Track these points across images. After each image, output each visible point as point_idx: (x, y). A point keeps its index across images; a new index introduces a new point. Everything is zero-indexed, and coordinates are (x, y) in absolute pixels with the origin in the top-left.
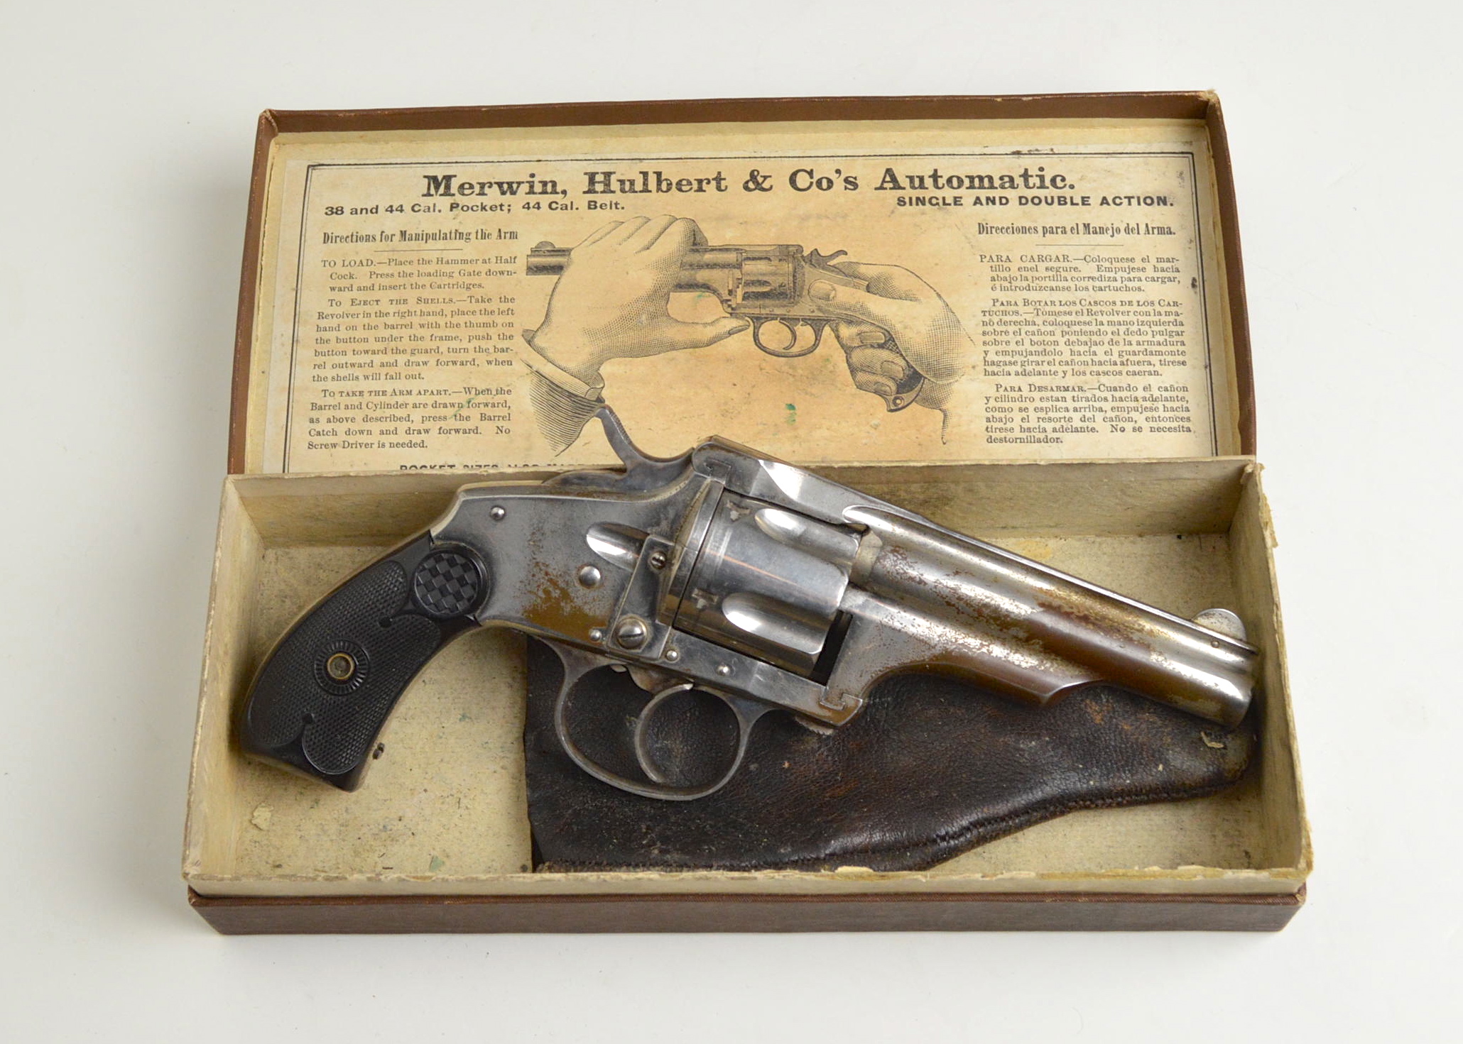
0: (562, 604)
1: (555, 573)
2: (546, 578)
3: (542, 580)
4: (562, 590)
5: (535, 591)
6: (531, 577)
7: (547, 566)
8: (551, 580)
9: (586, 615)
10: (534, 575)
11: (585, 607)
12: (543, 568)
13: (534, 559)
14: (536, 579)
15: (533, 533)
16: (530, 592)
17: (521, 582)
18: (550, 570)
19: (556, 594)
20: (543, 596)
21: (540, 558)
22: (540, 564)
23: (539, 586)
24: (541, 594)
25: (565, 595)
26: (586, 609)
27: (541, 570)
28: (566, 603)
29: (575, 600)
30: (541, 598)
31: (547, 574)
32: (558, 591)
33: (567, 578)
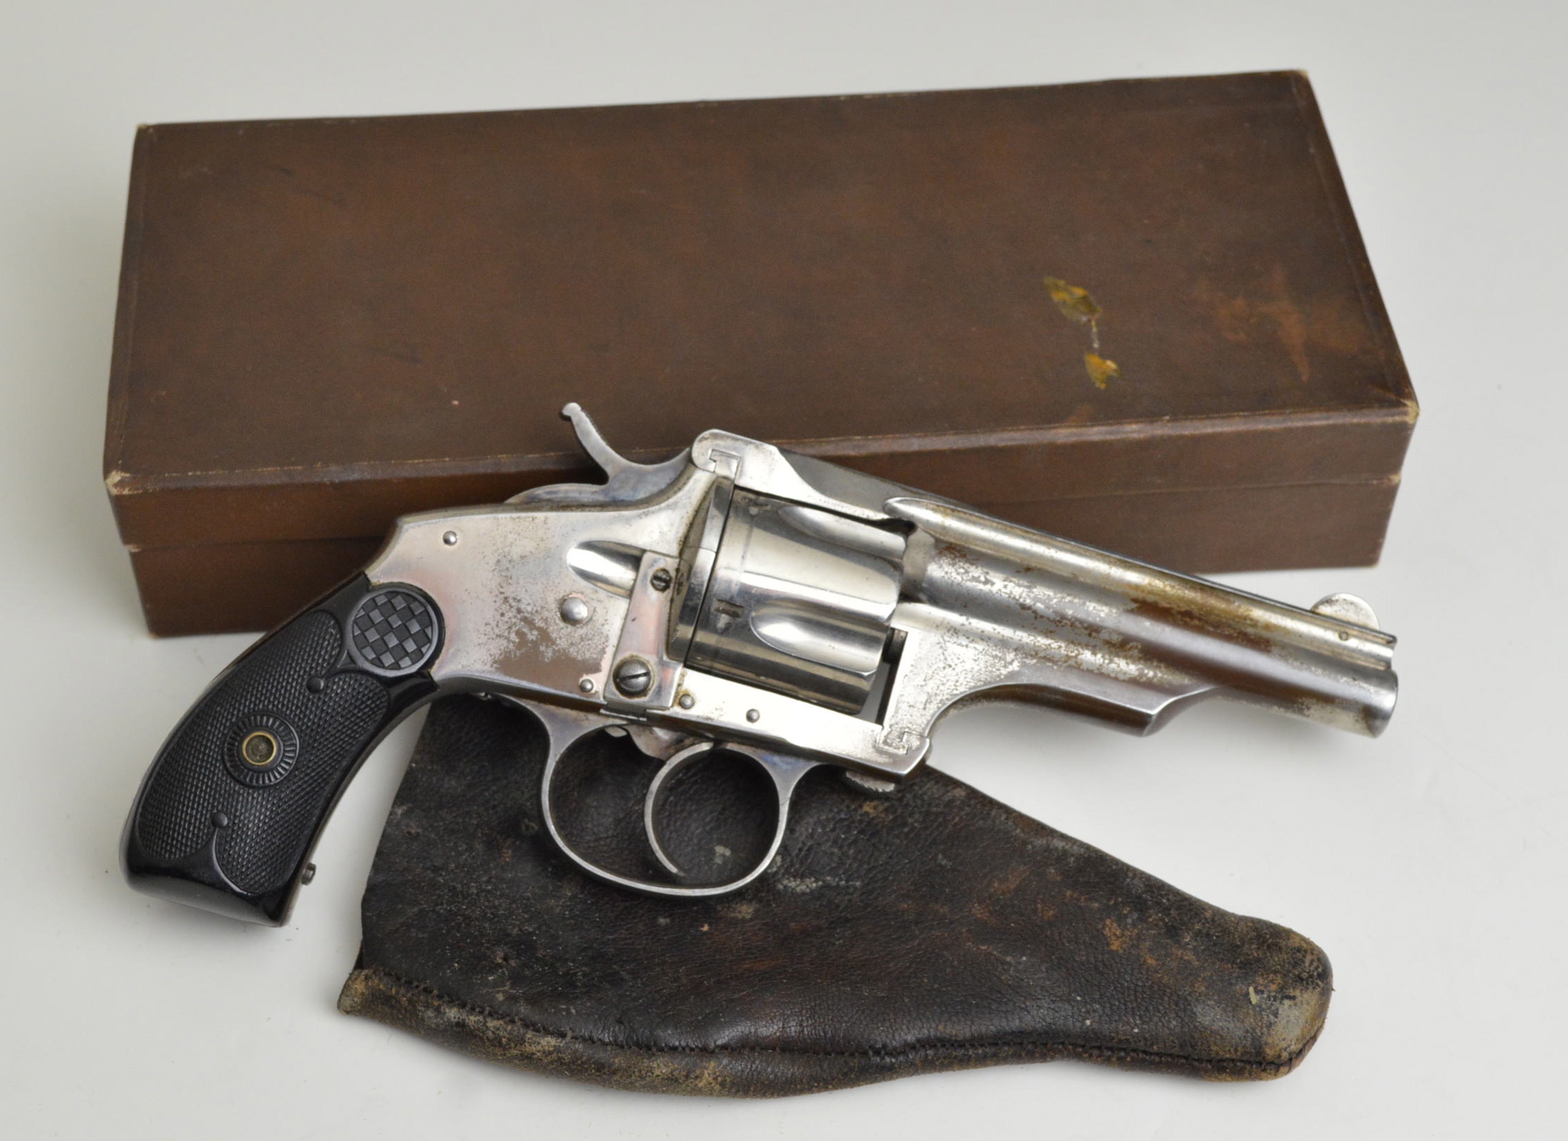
0: (542, 648)
1: (529, 609)
2: (519, 616)
3: (514, 620)
4: (539, 629)
5: (506, 634)
6: (498, 617)
7: (519, 601)
8: (525, 619)
9: (574, 660)
10: (502, 615)
11: (571, 650)
12: (514, 604)
13: (501, 593)
14: (505, 619)
15: (498, 561)
16: (499, 636)
17: (486, 624)
18: (522, 606)
19: (532, 636)
20: (517, 640)
21: (509, 591)
22: (511, 601)
23: (510, 628)
24: (513, 637)
25: (545, 636)
26: (573, 651)
27: (511, 607)
28: (547, 647)
29: (558, 641)
30: (514, 642)
31: (519, 611)
32: (535, 633)
33: (546, 614)
